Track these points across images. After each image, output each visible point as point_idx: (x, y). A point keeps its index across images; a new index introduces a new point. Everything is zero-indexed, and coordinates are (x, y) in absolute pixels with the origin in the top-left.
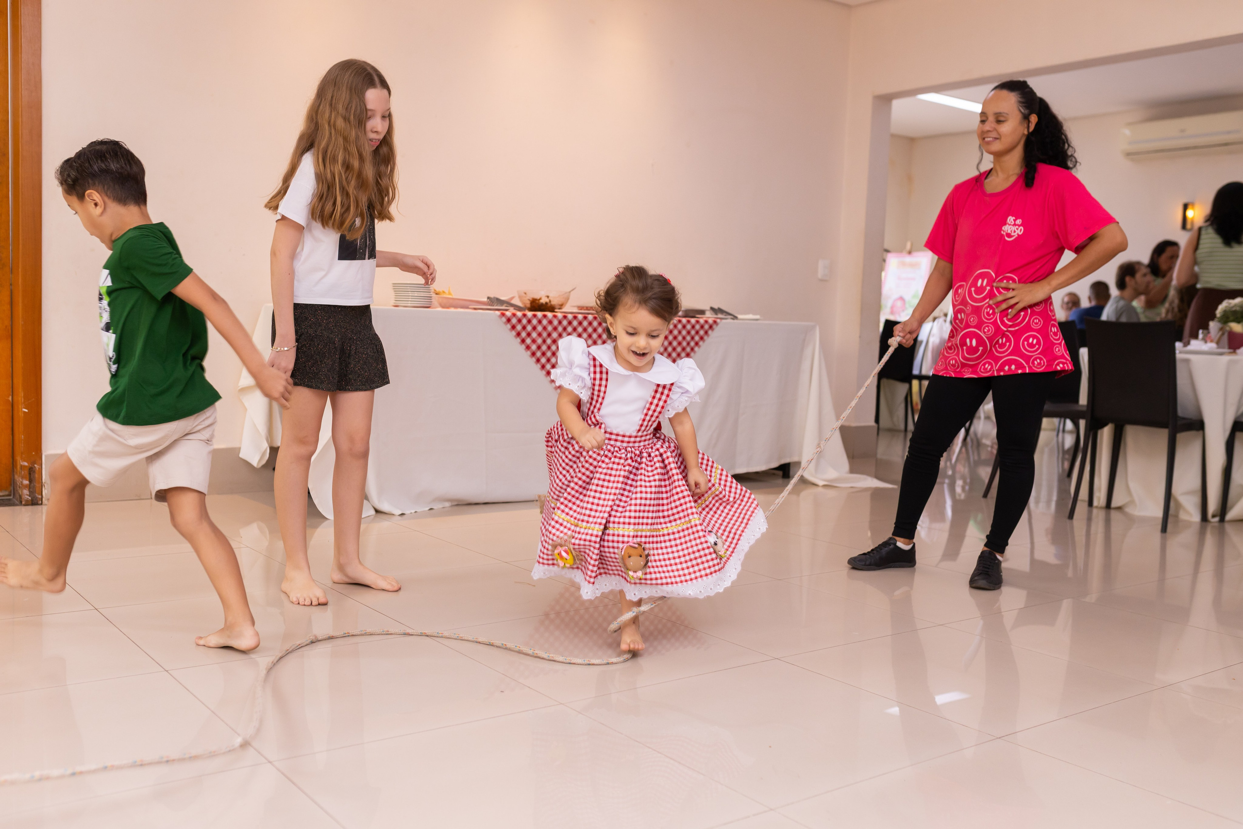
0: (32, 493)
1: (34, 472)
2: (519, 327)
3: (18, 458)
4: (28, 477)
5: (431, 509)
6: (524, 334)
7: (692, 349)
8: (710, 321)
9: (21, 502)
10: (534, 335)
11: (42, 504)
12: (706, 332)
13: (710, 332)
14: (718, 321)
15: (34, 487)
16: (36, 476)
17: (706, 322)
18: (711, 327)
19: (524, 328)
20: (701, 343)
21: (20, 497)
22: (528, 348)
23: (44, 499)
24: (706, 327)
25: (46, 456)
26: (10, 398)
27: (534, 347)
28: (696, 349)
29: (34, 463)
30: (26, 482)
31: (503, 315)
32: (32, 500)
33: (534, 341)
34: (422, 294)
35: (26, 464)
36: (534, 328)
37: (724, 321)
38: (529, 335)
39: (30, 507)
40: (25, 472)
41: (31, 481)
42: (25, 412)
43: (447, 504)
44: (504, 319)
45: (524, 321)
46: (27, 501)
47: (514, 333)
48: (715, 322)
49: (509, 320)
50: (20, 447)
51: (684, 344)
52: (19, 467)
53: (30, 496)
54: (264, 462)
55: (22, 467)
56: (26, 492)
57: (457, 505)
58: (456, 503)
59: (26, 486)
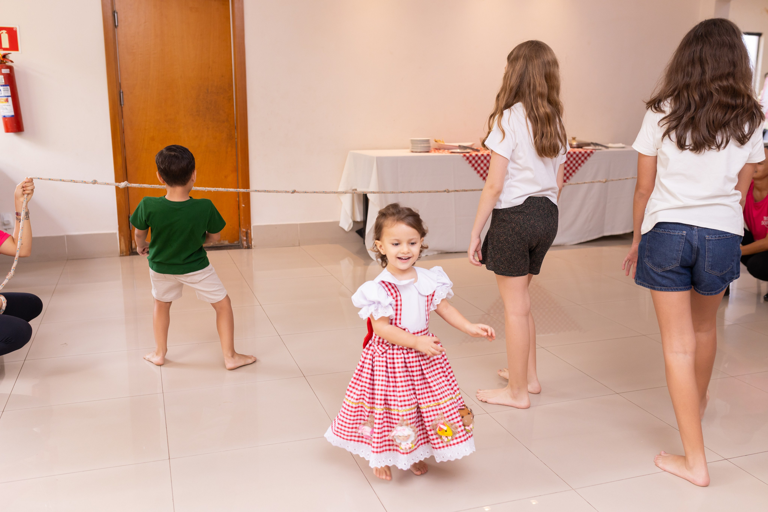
0: (247, 243)
1: (248, 234)
2: (473, 162)
3: (241, 227)
4: (245, 235)
5: (427, 256)
6: (476, 165)
7: (577, 168)
8: (588, 152)
9: (243, 247)
10: (482, 165)
11: (252, 248)
12: (586, 158)
13: (588, 158)
14: (594, 151)
15: (248, 240)
16: (249, 235)
17: (586, 152)
18: (589, 155)
19: (476, 162)
20: (582, 164)
21: (243, 245)
22: (479, 172)
23: (252, 246)
24: (586, 155)
25: (254, 227)
26: (238, 199)
27: (482, 172)
28: (579, 168)
29: (248, 229)
30: (245, 238)
31: (465, 155)
32: (248, 246)
33: (482, 168)
34: (426, 145)
35: (244, 230)
36: (482, 162)
37: (597, 151)
38: (479, 165)
39: (247, 250)
40: (244, 234)
41: (247, 238)
42: (243, 207)
43: (436, 253)
44: (465, 158)
45: (477, 158)
46: (245, 247)
47: (471, 165)
48: (591, 152)
49: (468, 158)
50: (242, 222)
51: (572, 165)
52: (242, 231)
53: (247, 244)
54: (350, 228)
55: (243, 231)
56: (245, 243)
57: (441, 253)
58: (440, 252)
59: (245, 240)
